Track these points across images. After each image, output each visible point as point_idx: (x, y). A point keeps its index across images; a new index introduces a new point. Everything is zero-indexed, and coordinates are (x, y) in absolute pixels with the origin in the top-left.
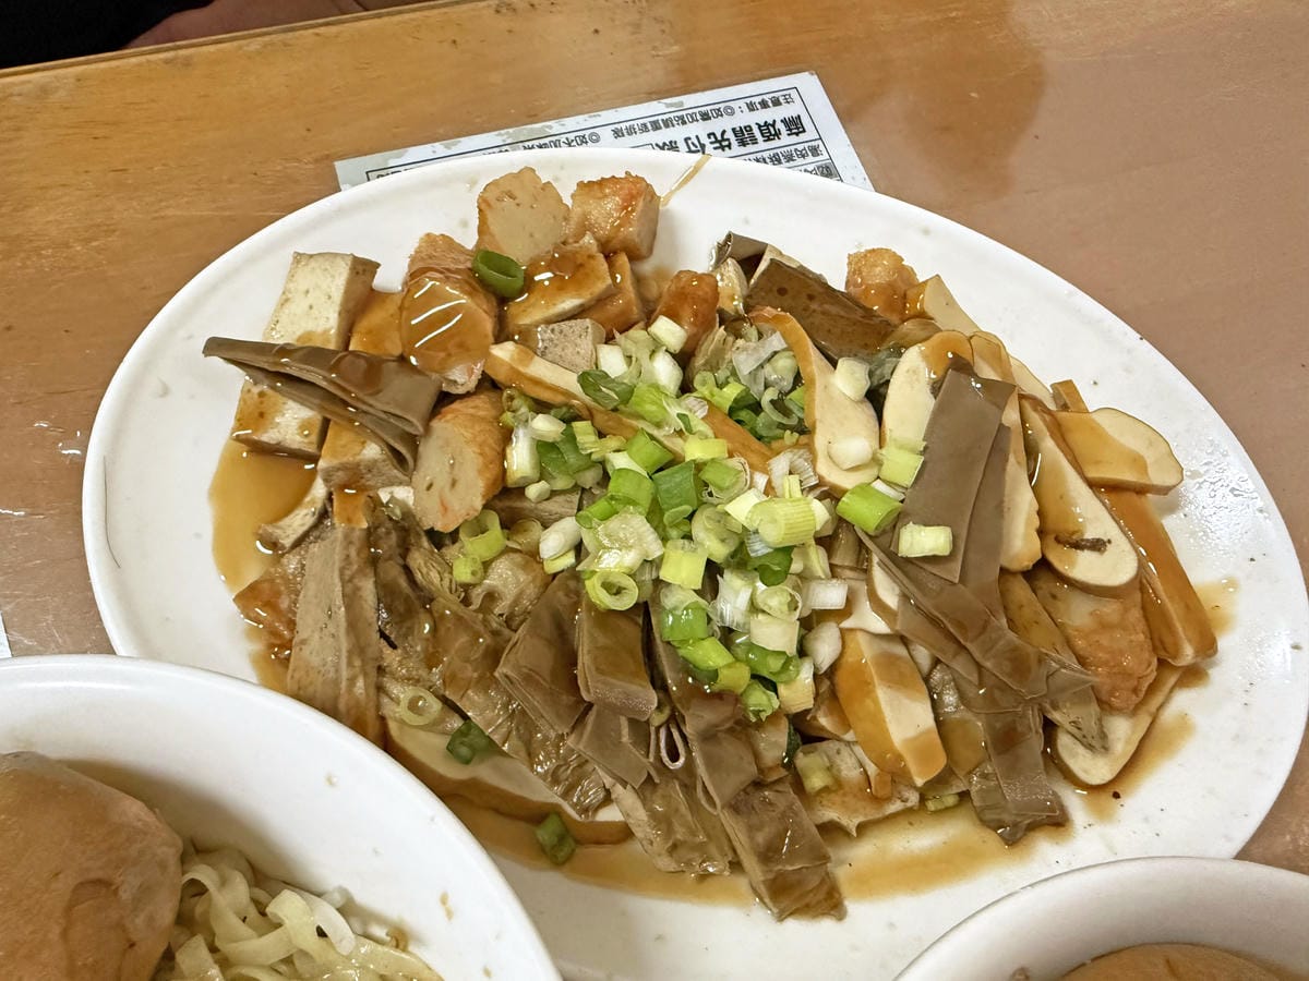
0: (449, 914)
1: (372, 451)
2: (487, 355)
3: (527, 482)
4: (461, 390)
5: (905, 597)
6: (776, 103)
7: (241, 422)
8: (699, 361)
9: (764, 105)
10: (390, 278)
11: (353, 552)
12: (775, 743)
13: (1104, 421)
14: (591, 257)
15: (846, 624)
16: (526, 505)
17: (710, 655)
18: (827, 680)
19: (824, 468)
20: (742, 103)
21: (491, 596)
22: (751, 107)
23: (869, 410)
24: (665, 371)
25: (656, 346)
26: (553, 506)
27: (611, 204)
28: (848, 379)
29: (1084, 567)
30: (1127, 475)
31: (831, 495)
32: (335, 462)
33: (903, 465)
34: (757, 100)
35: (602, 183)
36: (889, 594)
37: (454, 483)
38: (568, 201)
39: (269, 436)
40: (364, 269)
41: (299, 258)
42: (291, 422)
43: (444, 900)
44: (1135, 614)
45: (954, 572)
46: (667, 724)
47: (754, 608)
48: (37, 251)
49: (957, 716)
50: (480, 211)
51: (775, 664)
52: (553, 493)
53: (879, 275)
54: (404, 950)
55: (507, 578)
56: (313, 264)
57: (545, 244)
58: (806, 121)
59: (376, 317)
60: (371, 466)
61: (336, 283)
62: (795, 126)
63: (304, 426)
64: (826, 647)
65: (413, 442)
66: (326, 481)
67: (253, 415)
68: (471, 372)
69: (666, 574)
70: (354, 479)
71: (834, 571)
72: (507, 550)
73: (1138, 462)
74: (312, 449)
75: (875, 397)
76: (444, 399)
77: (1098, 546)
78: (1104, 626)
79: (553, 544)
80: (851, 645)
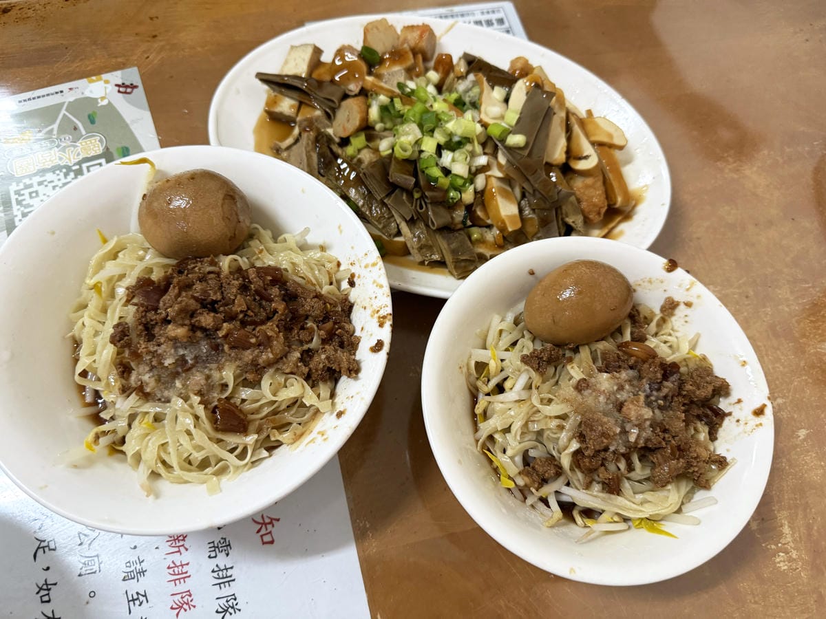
0: (341, 232)
1: (318, 113)
2: (364, 80)
3: (376, 123)
4: (353, 94)
5: (508, 161)
6: (493, 12)
7: (267, 104)
8: (444, 88)
9: (488, 13)
10: (327, 58)
11: (310, 143)
12: (459, 214)
13: (599, 121)
14: (406, 52)
15: (488, 173)
16: (375, 133)
17: (436, 172)
18: (480, 195)
19: (483, 117)
20: (479, 12)
21: (360, 161)
22: (483, 13)
23: (504, 105)
24: (431, 89)
25: (428, 82)
26: (385, 133)
27: (416, 34)
28: (499, 93)
29: (581, 165)
30: (605, 139)
31: (485, 126)
32: (304, 118)
33: (512, 117)
34: (485, 11)
35: (413, 27)
36: (502, 159)
37: (348, 121)
38: (399, 32)
39: (278, 109)
40: (317, 52)
41: (292, 47)
42: (286, 105)
43: (339, 227)
44: (600, 184)
45: (526, 152)
46: (420, 198)
47: (453, 160)
48: (183, 50)
49: (530, 216)
50: (365, 33)
51: (460, 182)
52: (385, 129)
53: (519, 65)
54: (325, 251)
55: (366, 156)
56: (298, 49)
57: (389, 47)
58: (505, 20)
59: (321, 70)
60: (317, 119)
61: (307, 55)
62: (501, 21)
63: (292, 106)
64: (480, 181)
65: (334, 110)
66: (299, 126)
67: (272, 102)
68: (357, 87)
69: (423, 148)
70: (310, 124)
71: (485, 154)
72: (367, 147)
73: (610, 136)
74: (294, 115)
75: (506, 100)
76: (345, 96)
77: (586, 157)
78: (587, 187)
79: (384, 146)
80: (489, 183)
